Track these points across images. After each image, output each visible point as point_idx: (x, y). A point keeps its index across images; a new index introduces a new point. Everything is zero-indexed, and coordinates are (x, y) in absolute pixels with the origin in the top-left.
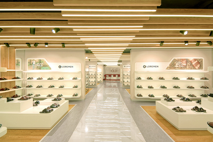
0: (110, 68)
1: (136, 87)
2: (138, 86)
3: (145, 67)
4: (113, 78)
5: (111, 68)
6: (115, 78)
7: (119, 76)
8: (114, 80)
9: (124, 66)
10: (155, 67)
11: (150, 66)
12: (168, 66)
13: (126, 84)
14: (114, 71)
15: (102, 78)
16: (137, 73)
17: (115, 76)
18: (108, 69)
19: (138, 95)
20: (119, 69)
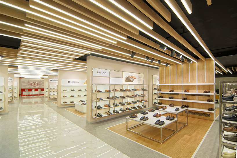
0: (28, 81)
1: (62, 97)
2: (64, 96)
3: (69, 82)
4: (33, 92)
5: (31, 81)
6: (36, 93)
7: (43, 90)
8: (35, 95)
9: (50, 80)
10: (77, 82)
11: (73, 82)
12: (85, 82)
13: (52, 97)
14: (35, 84)
15: (17, 93)
16: (63, 86)
17: (36, 90)
18: (26, 82)
19: (64, 103)
20: (42, 82)
